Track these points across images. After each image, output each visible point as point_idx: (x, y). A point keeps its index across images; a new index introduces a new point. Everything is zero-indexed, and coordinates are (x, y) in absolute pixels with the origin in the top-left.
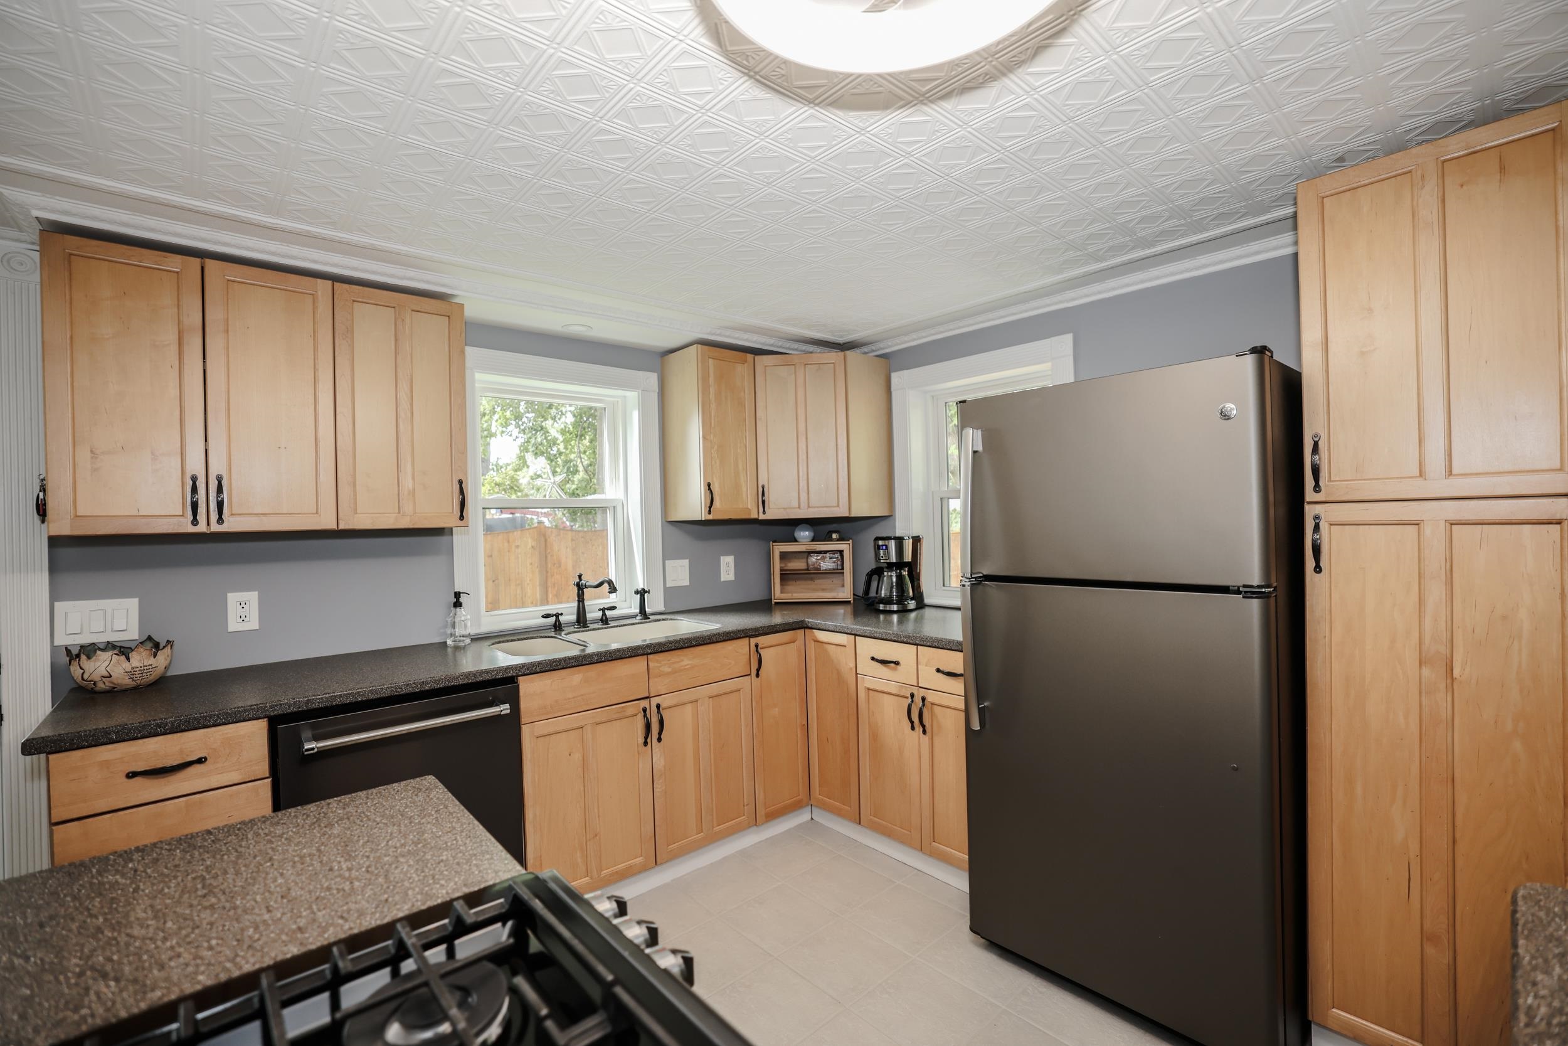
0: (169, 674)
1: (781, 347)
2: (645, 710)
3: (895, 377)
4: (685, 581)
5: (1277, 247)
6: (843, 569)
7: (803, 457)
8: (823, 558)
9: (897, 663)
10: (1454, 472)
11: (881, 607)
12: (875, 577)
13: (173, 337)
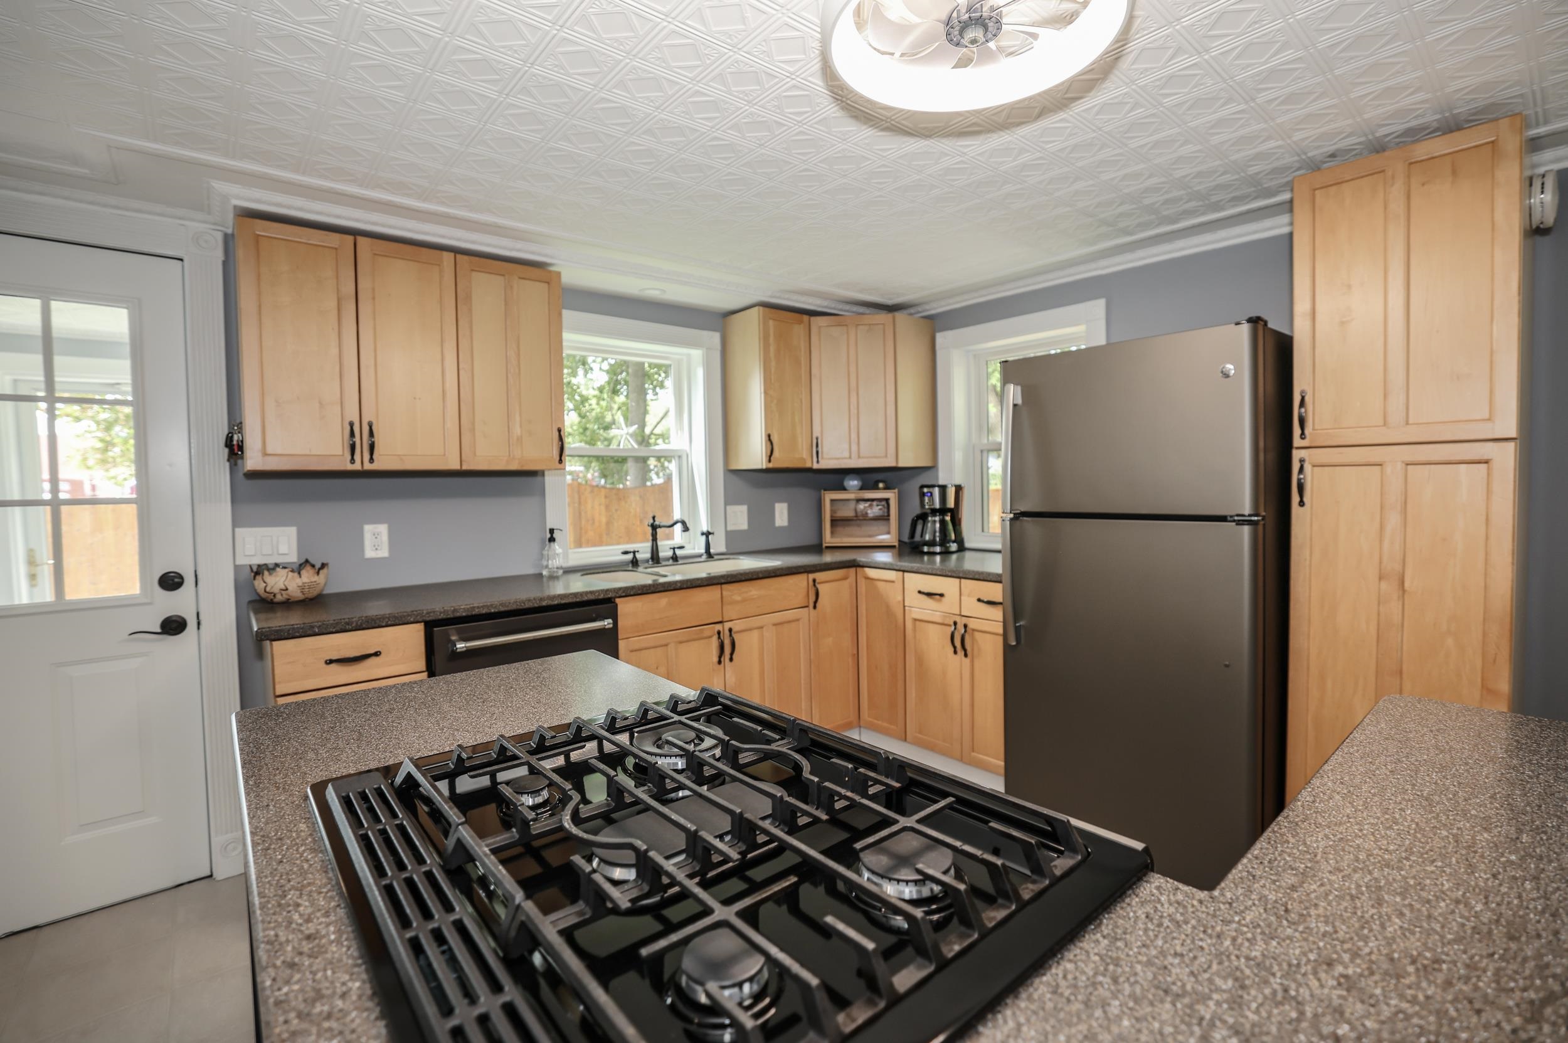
0: (325, 592)
1: (834, 309)
2: (719, 633)
3: (940, 338)
4: (744, 526)
5: (1276, 226)
6: (889, 515)
7: (854, 411)
8: (871, 506)
9: (942, 595)
10: (1410, 422)
11: (926, 549)
12: (920, 523)
13: (332, 304)
